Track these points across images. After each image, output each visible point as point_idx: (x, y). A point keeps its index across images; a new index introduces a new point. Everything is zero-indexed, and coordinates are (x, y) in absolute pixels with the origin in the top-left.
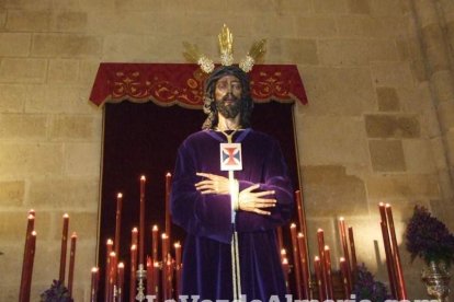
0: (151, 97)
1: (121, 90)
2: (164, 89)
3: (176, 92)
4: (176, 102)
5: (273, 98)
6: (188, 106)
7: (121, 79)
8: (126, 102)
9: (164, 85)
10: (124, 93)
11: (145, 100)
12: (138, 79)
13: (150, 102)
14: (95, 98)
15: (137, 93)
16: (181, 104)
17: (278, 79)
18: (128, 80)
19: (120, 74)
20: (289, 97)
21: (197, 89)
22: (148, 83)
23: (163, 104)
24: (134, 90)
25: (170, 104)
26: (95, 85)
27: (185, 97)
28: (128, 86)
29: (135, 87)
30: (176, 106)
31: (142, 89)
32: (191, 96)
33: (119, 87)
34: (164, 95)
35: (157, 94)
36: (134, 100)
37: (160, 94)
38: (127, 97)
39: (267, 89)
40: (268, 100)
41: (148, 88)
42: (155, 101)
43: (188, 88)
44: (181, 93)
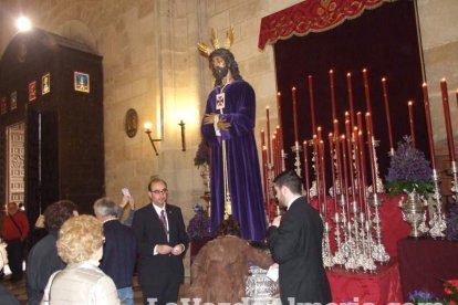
0: (294, 32)
2: (302, 22)
3: (310, 22)
4: (310, 30)
6: (319, 31)
7: (275, 25)
9: (301, 20)
11: (290, 36)
12: (285, 21)
13: (294, 36)
14: (262, 45)
15: (285, 32)
16: (315, 31)
18: (278, 25)
19: (273, 22)
21: (324, 15)
22: (291, 22)
23: (302, 35)
24: (283, 31)
25: (307, 33)
26: (261, 36)
27: (316, 24)
28: (279, 29)
29: (283, 28)
30: (311, 33)
31: (286, 29)
32: (321, 22)
33: (274, 32)
34: (302, 27)
35: (298, 28)
36: (284, 38)
37: (300, 27)
38: (279, 37)
42: (297, 34)
43: (318, 16)
44: (313, 22)
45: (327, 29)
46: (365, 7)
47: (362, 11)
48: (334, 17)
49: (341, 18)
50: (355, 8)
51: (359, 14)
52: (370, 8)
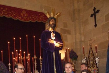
0: (11, 17)
1: (3, 13)
2: (14, 15)
3: (18, 16)
4: (18, 19)
5: (42, 21)
6: (21, 20)
7: (2, 10)
8: (4, 17)
9: (14, 14)
10: (4, 14)
11: (10, 17)
12: (7, 11)
13: (11, 18)
15: (7, 15)
16: (19, 20)
17: (43, 16)
18: (4, 10)
19: (2, 8)
20: (45, 22)
21: (23, 16)
22: (10, 12)
23: (15, 19)
24: (6, 14)
25: (17, 19)
27: (20, 18)
29: (6, 13)
30: (18, 20)
31: (8, 14)
32: (22, 18)
33: (2, 12)
34: (15, 16)
35: (13, 16)
36: (6, 17)
37: (14, 16)
38: (4, 16)
39: (40, 19)
40: (41, 22)
41: (10, 14)
42: (13, 18)
43: (21, 15)
44: (19, 17)
45: (24, 21)
46: (36, 20)
47: (36, 21)
48: (27, 19)
49: (29, 20)
50: (33, 19)
51: (35, 22)
52: (38, 21)
